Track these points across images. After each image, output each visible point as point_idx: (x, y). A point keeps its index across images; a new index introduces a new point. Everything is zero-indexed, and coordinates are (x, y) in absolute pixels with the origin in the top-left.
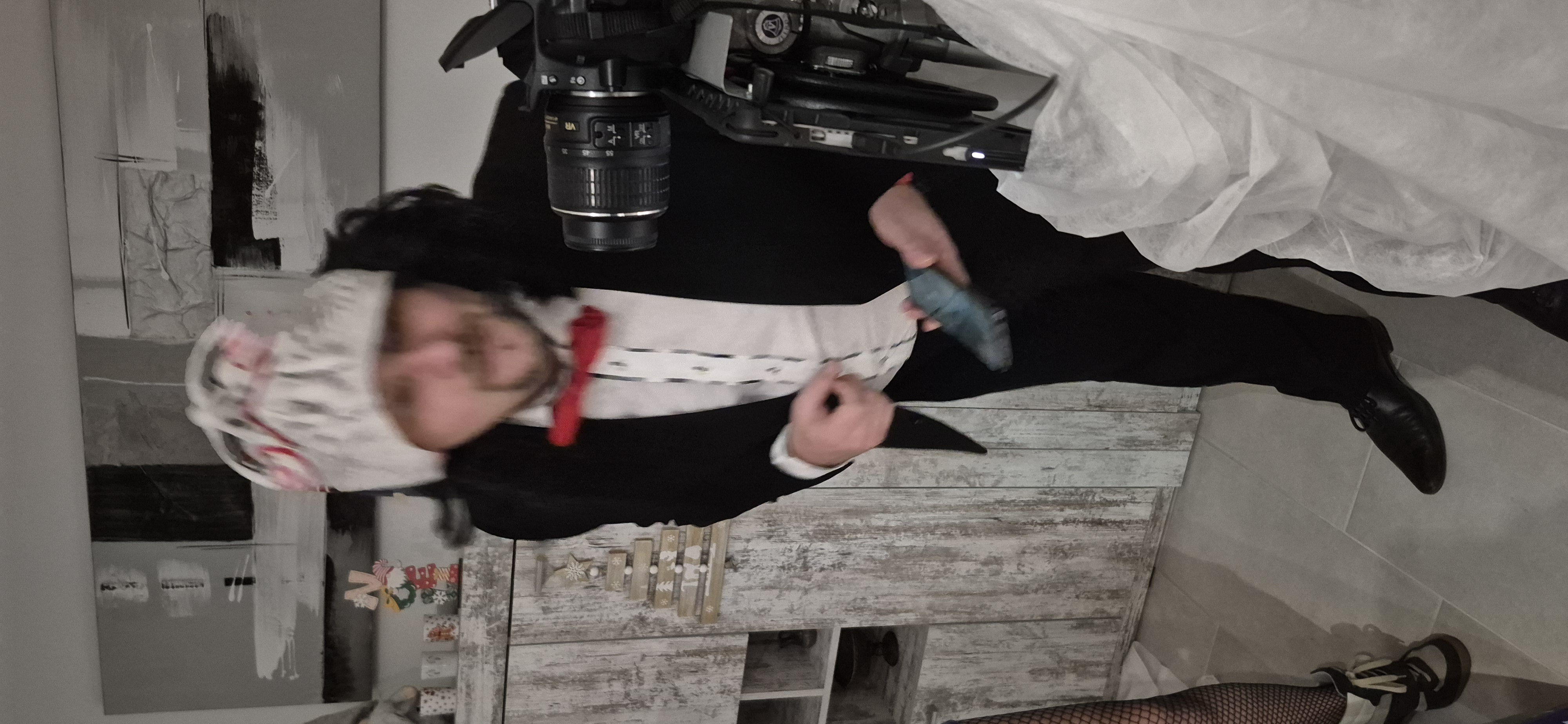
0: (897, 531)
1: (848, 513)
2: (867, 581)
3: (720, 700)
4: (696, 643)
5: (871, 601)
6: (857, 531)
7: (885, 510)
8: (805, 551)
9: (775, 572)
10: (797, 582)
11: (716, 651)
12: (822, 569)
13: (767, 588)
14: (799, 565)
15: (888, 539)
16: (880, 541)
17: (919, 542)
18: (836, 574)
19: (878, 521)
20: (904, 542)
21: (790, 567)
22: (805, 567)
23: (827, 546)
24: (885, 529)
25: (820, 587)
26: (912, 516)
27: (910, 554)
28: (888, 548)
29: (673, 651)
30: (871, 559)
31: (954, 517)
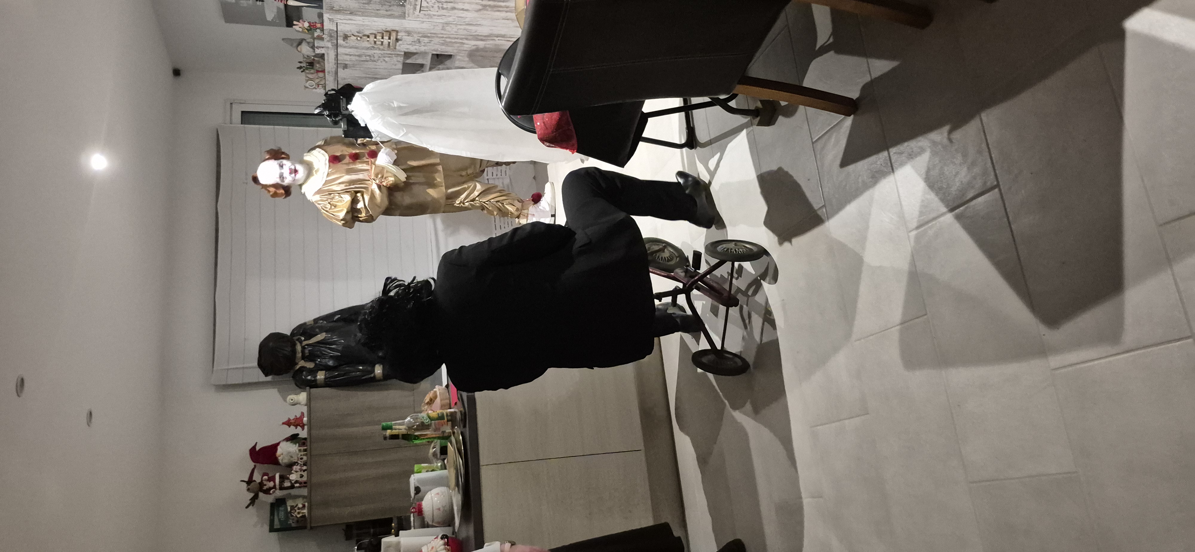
0: (446, 38)
1: (431, 33)
2: (438, 46)
3: (397, 63)
4: (389, 52)
5: (439, 50)
6: (435, 37)
7: (442, 34)
8: (419, 39)
9: (411, 42)
10: (417, 44)
11: (395, 54)
12: (424, 43)
13: (408, 45)
14: (418, 41)
15: (443, 39)
16: (441, 39)
17: (453, 41)
18: (428, 44)
19: (439, 36)
20: (448, 40)
21: (415, 42)
22: (419, 42)
23: (425, 39)
24: (443, 37)
25: (424, 46)
26: (450, 36)
27: (450, 42)
28: (444, 41)
29: (383, 53)
30: (439, 42)
31: (463, 37)
